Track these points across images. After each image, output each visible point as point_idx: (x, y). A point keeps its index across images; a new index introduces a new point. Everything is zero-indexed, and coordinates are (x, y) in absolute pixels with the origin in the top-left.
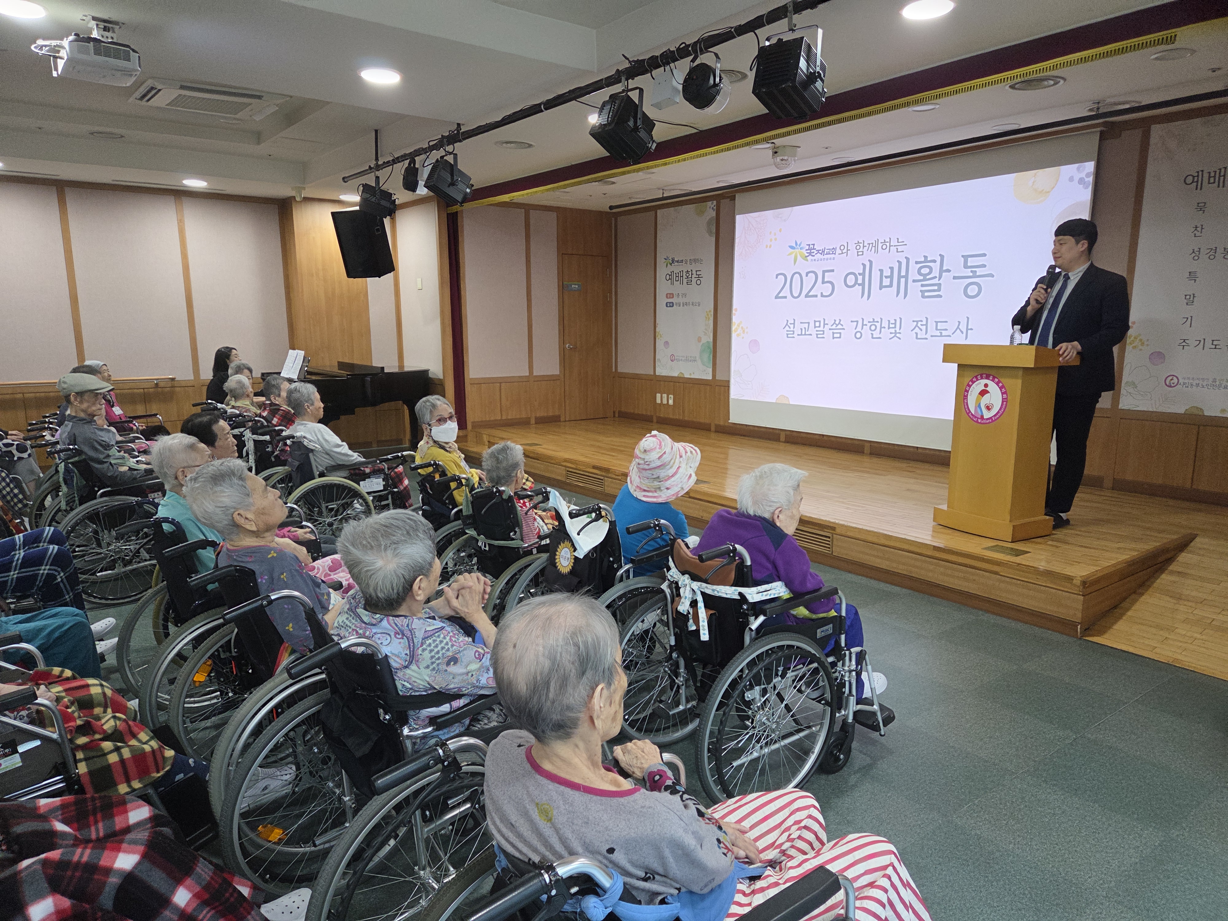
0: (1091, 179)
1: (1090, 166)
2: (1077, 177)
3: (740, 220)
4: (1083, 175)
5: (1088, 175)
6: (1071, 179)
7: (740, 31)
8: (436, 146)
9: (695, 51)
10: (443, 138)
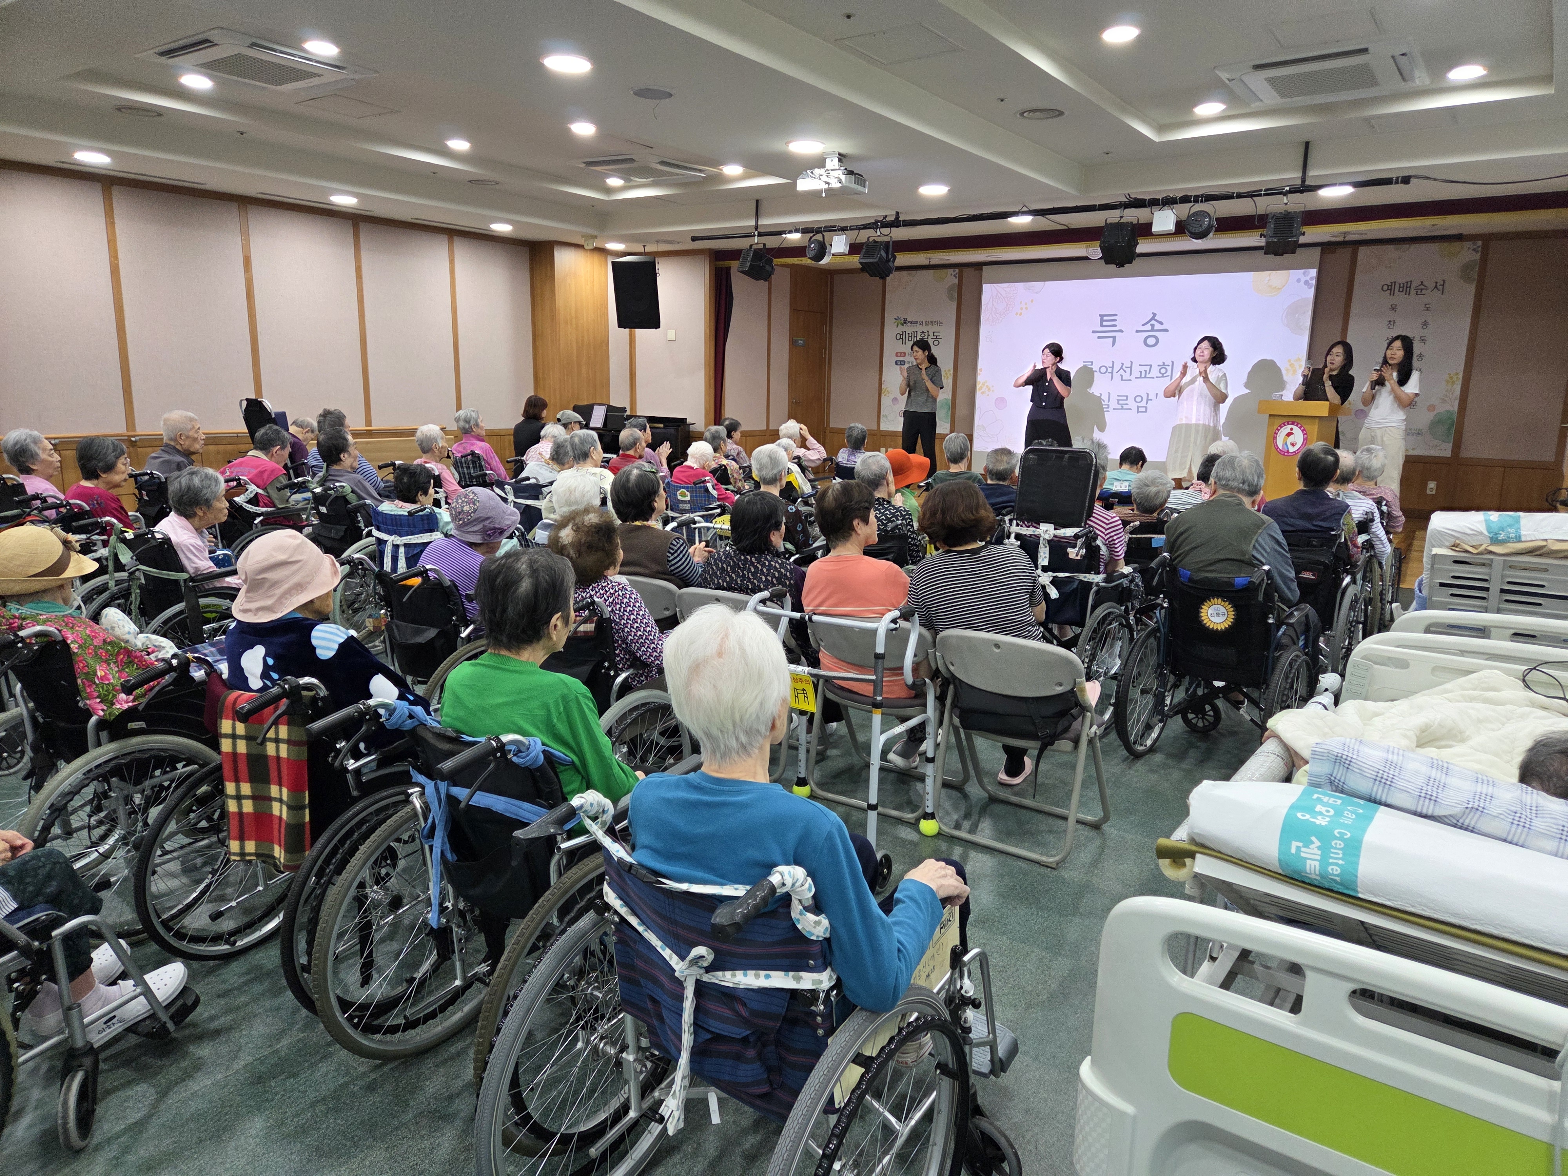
0: (1314, 282)
1: (1313, 272)
2: (1303, 279)
3: (987, 289)
4: (1308, 278)
5: (1311, 279)
6: (1299, 281)
7: (1240, 196)
8: (866, 227)
9: (1196, 201)
10: (877, 222)
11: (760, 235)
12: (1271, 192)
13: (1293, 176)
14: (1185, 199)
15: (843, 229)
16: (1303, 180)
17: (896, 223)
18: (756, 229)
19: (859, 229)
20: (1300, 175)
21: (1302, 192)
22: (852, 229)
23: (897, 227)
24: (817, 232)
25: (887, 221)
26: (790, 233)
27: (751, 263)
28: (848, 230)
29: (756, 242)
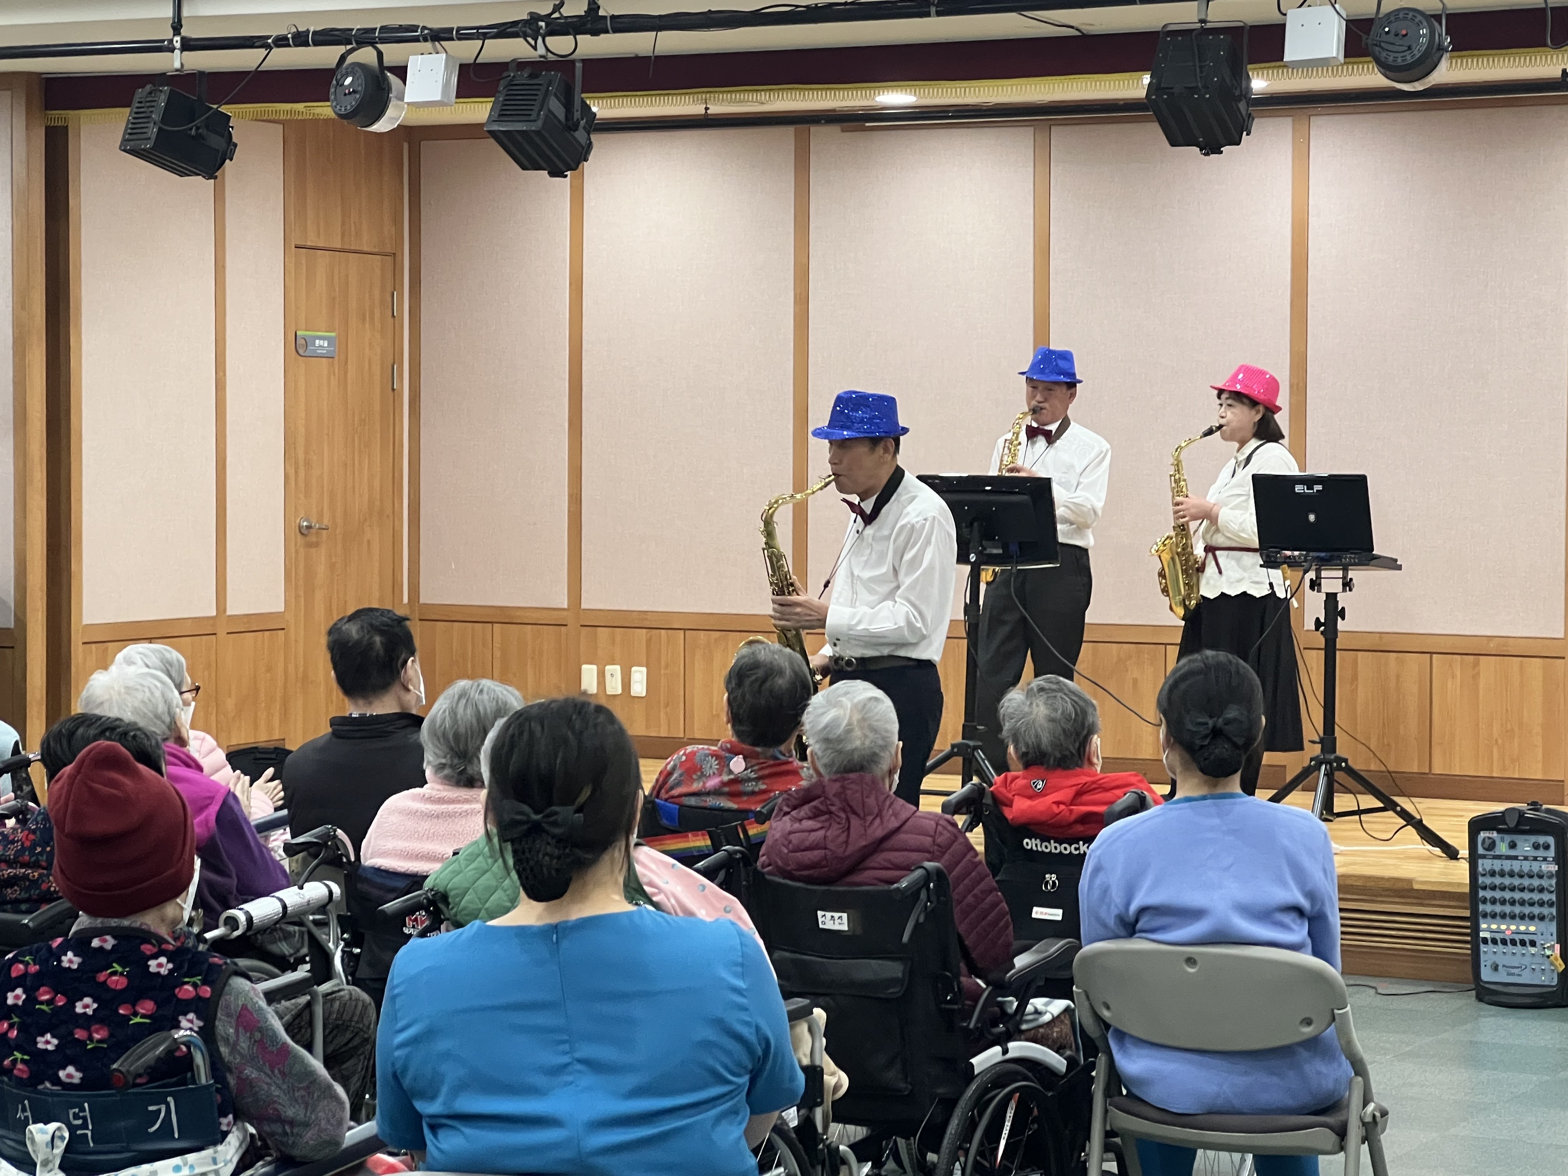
8: (504, 31)
10: (534, 18)
11: (189, 45)
15: (438, 36)
17: (592, 23)
18: (177, 27)
19: (485, 37)
22: (463, 35)
23: (595, 33)
24: (362, 43)
25: (562, 17)
26: (281, 42)
27: (160, 129)
28: (452, 39)
29: (177, 65)
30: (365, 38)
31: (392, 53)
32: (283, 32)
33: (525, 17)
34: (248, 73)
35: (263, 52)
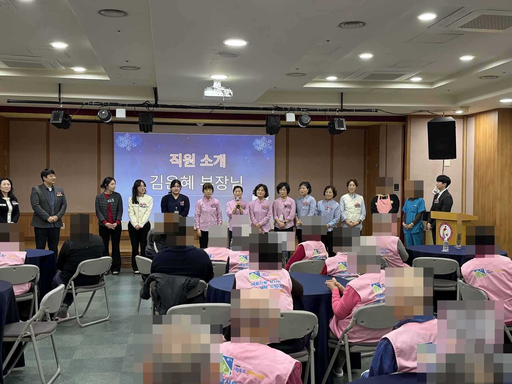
7: (320, 110)
8: (138, 106)
9: (303, 111)
10: (144, 103)
11: (64, 103)
12: (331, 110)
13: (338, 104)
14: (299, 109)
15: (123, 106)
16: (342, 107)
17: (156, 105)
18: (60, 99)
19: (133, 106)
20: (341, 105)
21: (342, 111)
22: (129, 105)
23: (157, 107)
24: (105, 105)
25: (151, 104)
26: (87, 104)
27: (62, 119)
28: (126, 106)
29: (61, 106)
30: (106, 104)
31: (112, 108)
32: (87, 102)
33: (142, 103)
34: (78, 109)
35: (82, 105)
